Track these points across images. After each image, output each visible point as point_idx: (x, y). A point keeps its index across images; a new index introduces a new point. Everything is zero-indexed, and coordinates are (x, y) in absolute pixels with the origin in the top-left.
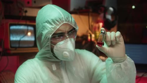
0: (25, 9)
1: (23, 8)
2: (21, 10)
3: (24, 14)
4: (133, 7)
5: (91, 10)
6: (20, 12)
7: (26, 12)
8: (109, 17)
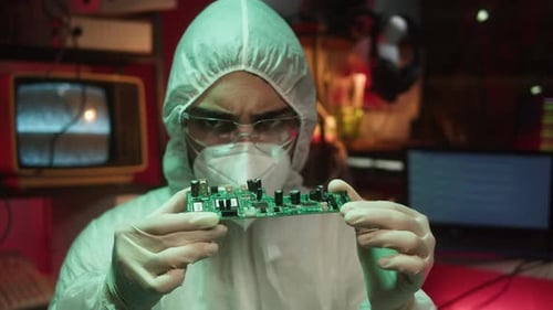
0: (74, 22)
1: (65, 19)
2: (57, 26)
3: (69, 43)
4: (483, 16)
5: (322, 27)
6: (55, 32)
7: (77, 32)
8: (390, 52)
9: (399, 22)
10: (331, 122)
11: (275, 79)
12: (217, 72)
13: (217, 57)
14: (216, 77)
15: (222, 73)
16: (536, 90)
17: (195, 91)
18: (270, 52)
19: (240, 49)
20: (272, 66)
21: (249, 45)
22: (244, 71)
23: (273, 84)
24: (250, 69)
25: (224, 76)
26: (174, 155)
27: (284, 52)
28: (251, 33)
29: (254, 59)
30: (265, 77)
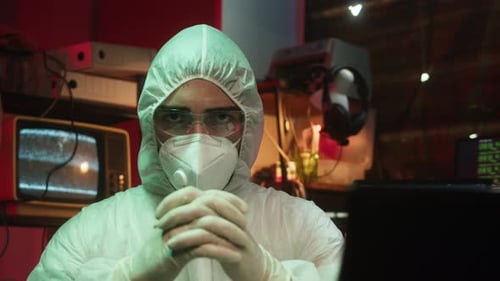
0: (70, 76)
1: (62, 73)
2: (56, 80)
3: (65, 92)
4: (425, 77)
5: (283, 83)
6: (54, 85)
7: (73, 85)
8: (341, 100)
9: (348, 74)
10: (292, 166)
11: (226, 86)
12: (180, 79)
13: (180, 67)
14: (180, 83)
15: (184, 80)
16: (473, 136)
17: (162, 94)
18: (223, 65)
19: (200, 61)
20: (225, 75)
21: (206, 59)
22: (202, 79)
23: (225, 90)
24: (207, 78)
25: (186, 83)
26: (147, 149)
27: (234, 66)
28: (208, 51)
29: (210, 70)
30: (219, 85)
